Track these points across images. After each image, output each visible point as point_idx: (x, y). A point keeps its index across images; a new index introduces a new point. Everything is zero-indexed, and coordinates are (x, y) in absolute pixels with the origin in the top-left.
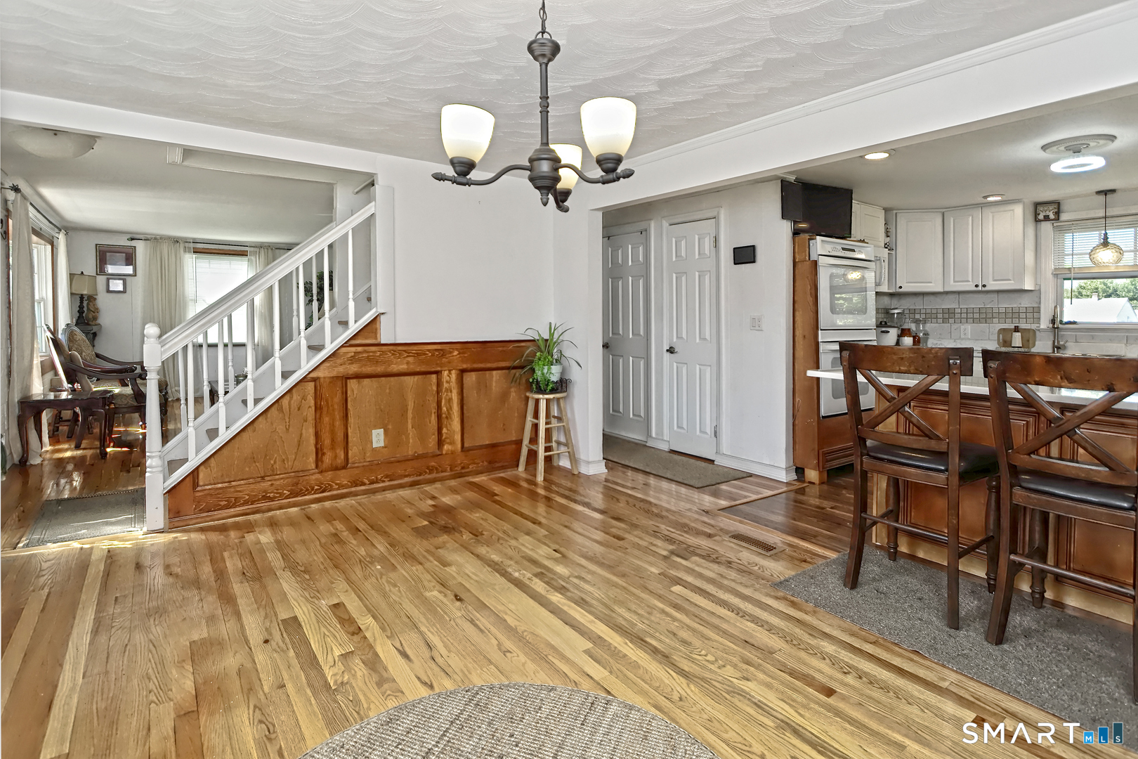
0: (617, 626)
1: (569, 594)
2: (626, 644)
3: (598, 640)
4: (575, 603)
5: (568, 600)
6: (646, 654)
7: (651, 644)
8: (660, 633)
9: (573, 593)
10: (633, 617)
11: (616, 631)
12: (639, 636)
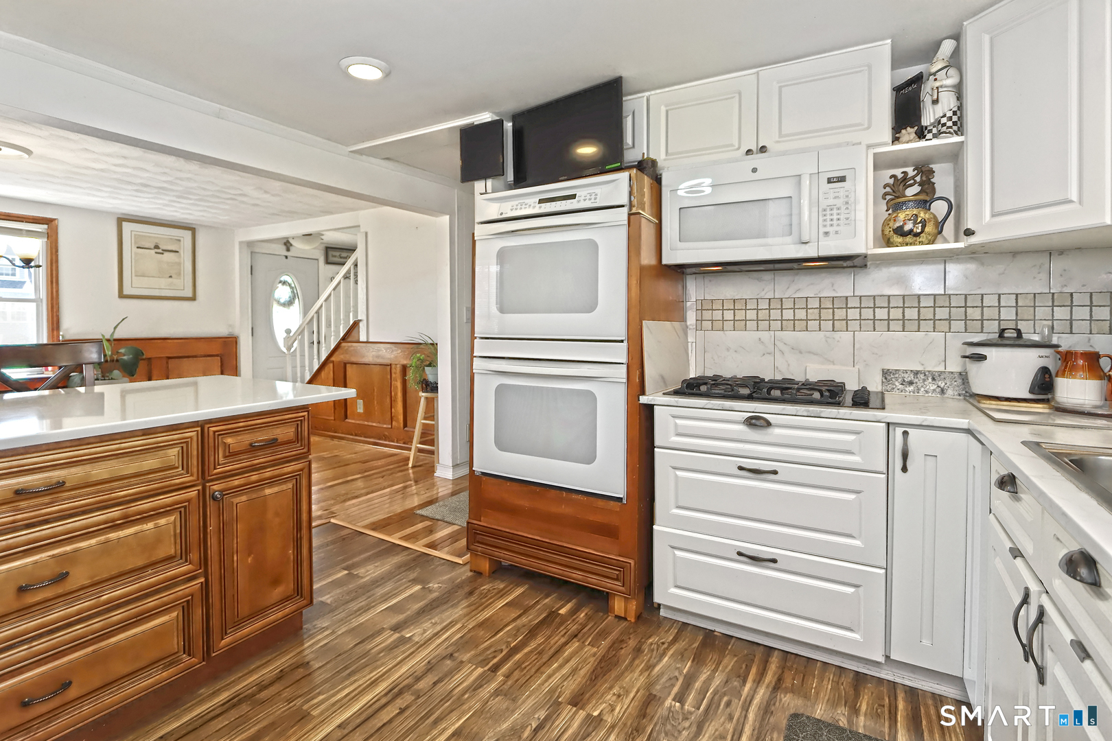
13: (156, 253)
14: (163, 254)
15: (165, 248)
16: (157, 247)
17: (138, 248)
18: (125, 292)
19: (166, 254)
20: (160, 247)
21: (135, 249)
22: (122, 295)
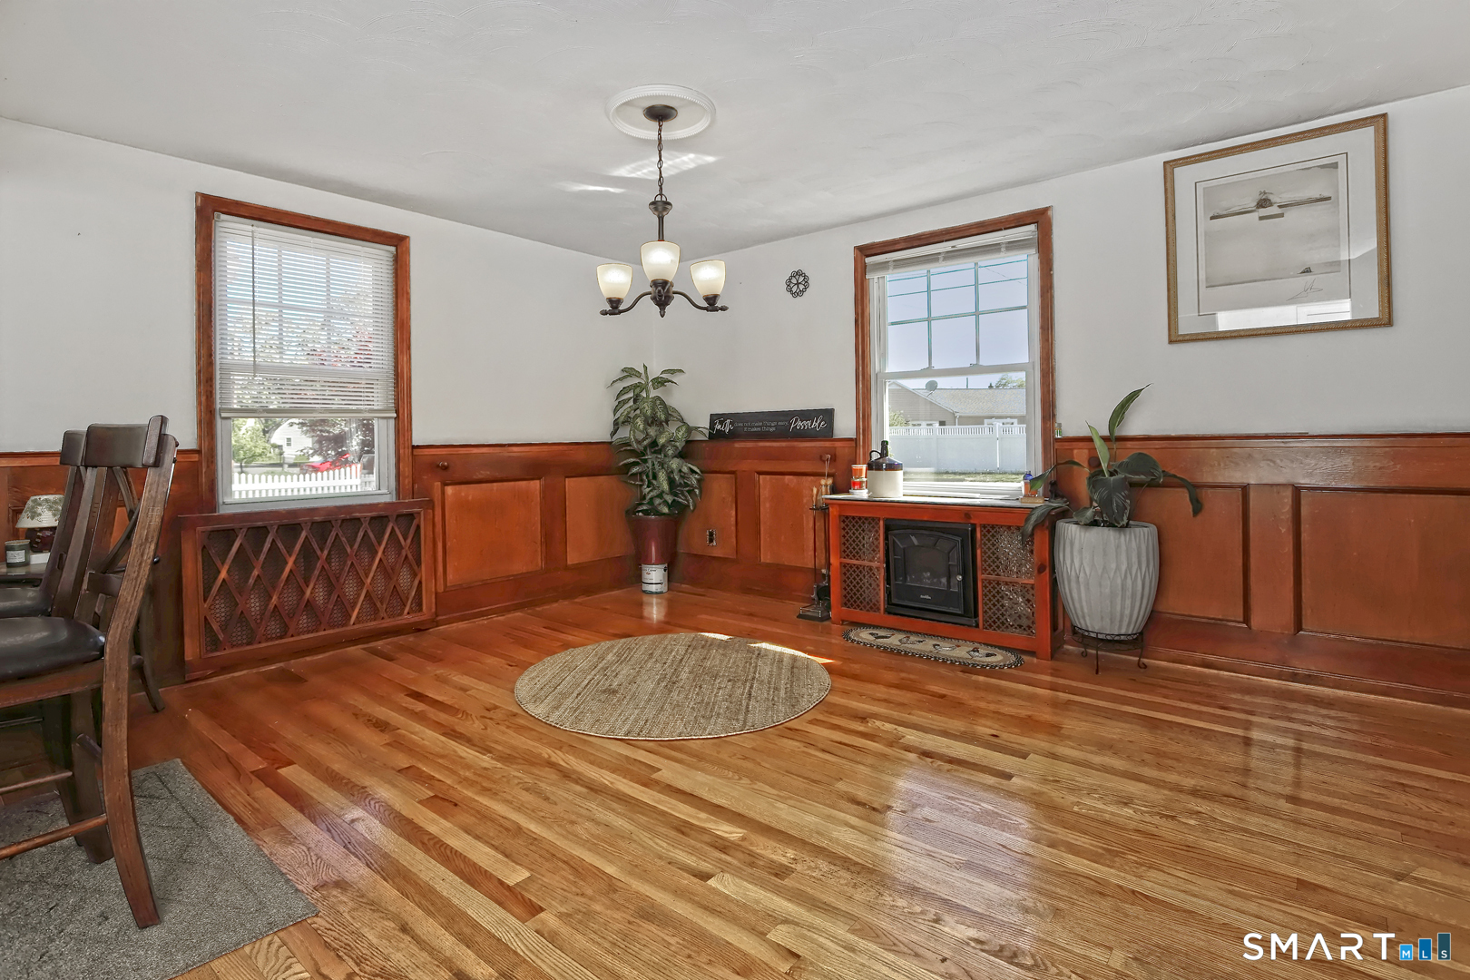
0: (626, 801)
1: (706, 838)
2: (612, 783)
3: (647, 783)
4: (692, 824)
5: (704, 829)
6: (589, 775)
7: (582, 786)
8: (567, 799)
9: (702, 842)
10: (602, 816)
11: (625, 795)
12: (596, 793)
13: (1261, 218)
14: (1282, 215)
15: (1286, 197)
16: (1264, 203)
17: (1212, 218)
18: (1184, 329)
19: (1291, 215)
20: (1273, 198)
21: (1204, 223)
22: (1175, 338)
